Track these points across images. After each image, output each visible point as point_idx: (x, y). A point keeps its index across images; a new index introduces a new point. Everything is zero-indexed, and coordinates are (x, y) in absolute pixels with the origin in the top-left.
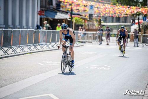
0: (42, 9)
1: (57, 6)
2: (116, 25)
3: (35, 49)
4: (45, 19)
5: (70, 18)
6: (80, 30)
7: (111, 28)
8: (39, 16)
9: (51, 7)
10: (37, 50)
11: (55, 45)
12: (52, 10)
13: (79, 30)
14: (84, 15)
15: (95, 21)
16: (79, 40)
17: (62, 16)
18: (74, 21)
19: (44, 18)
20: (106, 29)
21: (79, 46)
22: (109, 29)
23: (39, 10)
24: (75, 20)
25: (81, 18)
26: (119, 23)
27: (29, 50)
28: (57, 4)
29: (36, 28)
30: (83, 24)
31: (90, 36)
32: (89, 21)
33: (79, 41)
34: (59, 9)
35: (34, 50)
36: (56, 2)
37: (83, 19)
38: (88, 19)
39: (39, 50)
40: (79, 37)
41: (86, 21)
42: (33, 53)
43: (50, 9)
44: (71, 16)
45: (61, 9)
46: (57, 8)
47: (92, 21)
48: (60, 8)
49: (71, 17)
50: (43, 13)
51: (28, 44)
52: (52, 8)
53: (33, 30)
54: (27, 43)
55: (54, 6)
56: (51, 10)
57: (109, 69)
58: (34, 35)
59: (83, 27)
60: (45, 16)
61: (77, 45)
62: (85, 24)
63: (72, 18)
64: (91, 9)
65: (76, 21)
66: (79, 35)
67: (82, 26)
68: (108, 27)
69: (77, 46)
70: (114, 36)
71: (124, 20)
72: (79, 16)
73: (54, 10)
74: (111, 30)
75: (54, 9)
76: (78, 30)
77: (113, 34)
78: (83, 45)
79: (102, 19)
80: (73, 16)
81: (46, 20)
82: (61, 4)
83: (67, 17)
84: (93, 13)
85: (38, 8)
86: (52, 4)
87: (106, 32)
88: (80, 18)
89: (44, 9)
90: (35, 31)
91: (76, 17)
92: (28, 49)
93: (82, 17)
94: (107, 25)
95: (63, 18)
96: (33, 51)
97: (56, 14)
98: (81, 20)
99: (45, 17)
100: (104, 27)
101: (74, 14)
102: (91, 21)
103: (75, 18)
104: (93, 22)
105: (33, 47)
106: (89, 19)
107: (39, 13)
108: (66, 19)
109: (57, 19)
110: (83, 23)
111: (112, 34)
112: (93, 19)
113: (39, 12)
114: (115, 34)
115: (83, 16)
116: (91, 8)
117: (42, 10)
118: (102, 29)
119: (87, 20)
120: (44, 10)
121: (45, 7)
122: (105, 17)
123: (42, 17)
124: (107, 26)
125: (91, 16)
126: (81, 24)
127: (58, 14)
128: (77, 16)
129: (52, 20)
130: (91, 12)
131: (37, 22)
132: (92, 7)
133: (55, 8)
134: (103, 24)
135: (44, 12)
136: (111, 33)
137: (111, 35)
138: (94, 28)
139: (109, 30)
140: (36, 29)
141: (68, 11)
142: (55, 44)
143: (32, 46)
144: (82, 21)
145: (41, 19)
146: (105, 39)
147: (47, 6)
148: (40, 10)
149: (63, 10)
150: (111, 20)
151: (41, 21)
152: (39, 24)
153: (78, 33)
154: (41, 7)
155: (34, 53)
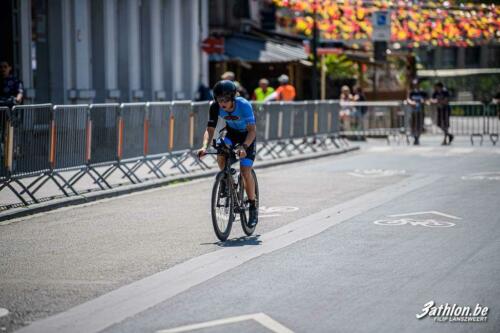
0: (214, 31)
1: (263, 21)
2: (468, 77)
3: (198, 167)
4: (225, 66)
5: (309, 60)
6: (346, 98)
7: (449, 86)
8: (205, 57)
9: (246, 24)
10: (203, 169)
11: (264, 151)
12: (249, 34)
13: (343, 96)
14: (356, 46)
15: (395, 63)
16: (342, 130)
17: (281, 54)
18: (325, 69)
19: (221, 62)
20: (432, 90)
21: (345, 152)
22: (444, 89)
23: (205, 36)
24: (328, 65)
25: (349, 58)
26: (479, 67)
27: (176, 170)
28: (262, 13)
29: (198, 96)
30: (356, 77)
31: (381, 117)
32: (374, 65)
33: (341, 133)
34: (273, 31)
35: (193, 171)
36: (262, 7)
37: (354, 61)
38: (372, 60)
39: (210, 168)
40: (342, 122)
41: (365, 67)
42: (191, 179)
43: (242, 30)
44: (313, 50)
45: (279, 30)
46: (264, 27)
47: (385, 65)
48: (273, 28)
49: (312, 57)
50: (218, 46)
51: (174, 149)
52: (248, 29)
53: (189, 104)
54: (171, 145)
55: (255, 22)
56: (245, 33)
57: (453, 225)
58: (192, 119)
59: (355, 88)
60: (226, 54)
61: (337, 147)
62: (361, 78)
63: (316, 59)
64: (380, 23)
65: (332, 67)
66: (342, 113)
67: (350, 83)
68: (440, 85)
69: (337, 150)
70: (462, 112)
71: (493, 59)
72: (340, 51)
73: (254, 32)
74: (450, 93)
75: (256, 30)
76: (337, 97)
77: (461, 106)
78: (357, 149)
79: (418, 59)
80: (320, 50)
81: (229, 70)
82: (279, 14)
83: (301, 54)
84: (386, 39)
85: (201, 30)
86: (247, 15)
87: (435, 101)
88: (344, 57)
89: (220, 31)
90: (196, 107)
91: (329, 55)
92: (175, 166)
93: (349, 52)
94: (436, 77)
95: (285, 59)
96: (192, 174)
97: (264, 48)
98: (348, 64)
99: (226, 58)
100: (427, 83)
101: (324, 45)
102: (381, 66)
103: (326, 56)
104: (388, 69)
105: (191, 160)
106: (375, 58)
107: (207, 45)
108: (298, 62)
109: (267, 65)
110: (352, 74)
111: (454, 107)
112: (389, 59)
113: (206, 42)
114: (465, 107)
115: (353, 49)
116: (381, 20)
117: (215, 35)
118: (421, 89)
119: (369, 64)
120: (222, 35)
121: (225, 25)
122: (429, 49)
123: (217, 58)
124: (437, 81)
125: (380, 47)
126: (349, 76)
127: (269, 45)
128: (335, 50)
129: (249, 66)
130: (382, 36)
131: (201, 76)
132: (384, 18)
133: (258, 26)
134: (422, 73)
135: (220, 44)
136: (452, 103)
137: (453, 112)
138: (394, 88)
139: (445, 94)
140: (197, 100)
141: (300, 36)
142: (264, 146)
143: (187, 157)
144: (350, 66)
145: (212, 64)
146: (430, 126)
147: (233, 21)
148: (210, 35)
149: (287, 31)
150: (448, 59)
151: (214, 71)
152: (206, 83)
153: (339, 107)
154: (211, 25)
155: (194, 181)
